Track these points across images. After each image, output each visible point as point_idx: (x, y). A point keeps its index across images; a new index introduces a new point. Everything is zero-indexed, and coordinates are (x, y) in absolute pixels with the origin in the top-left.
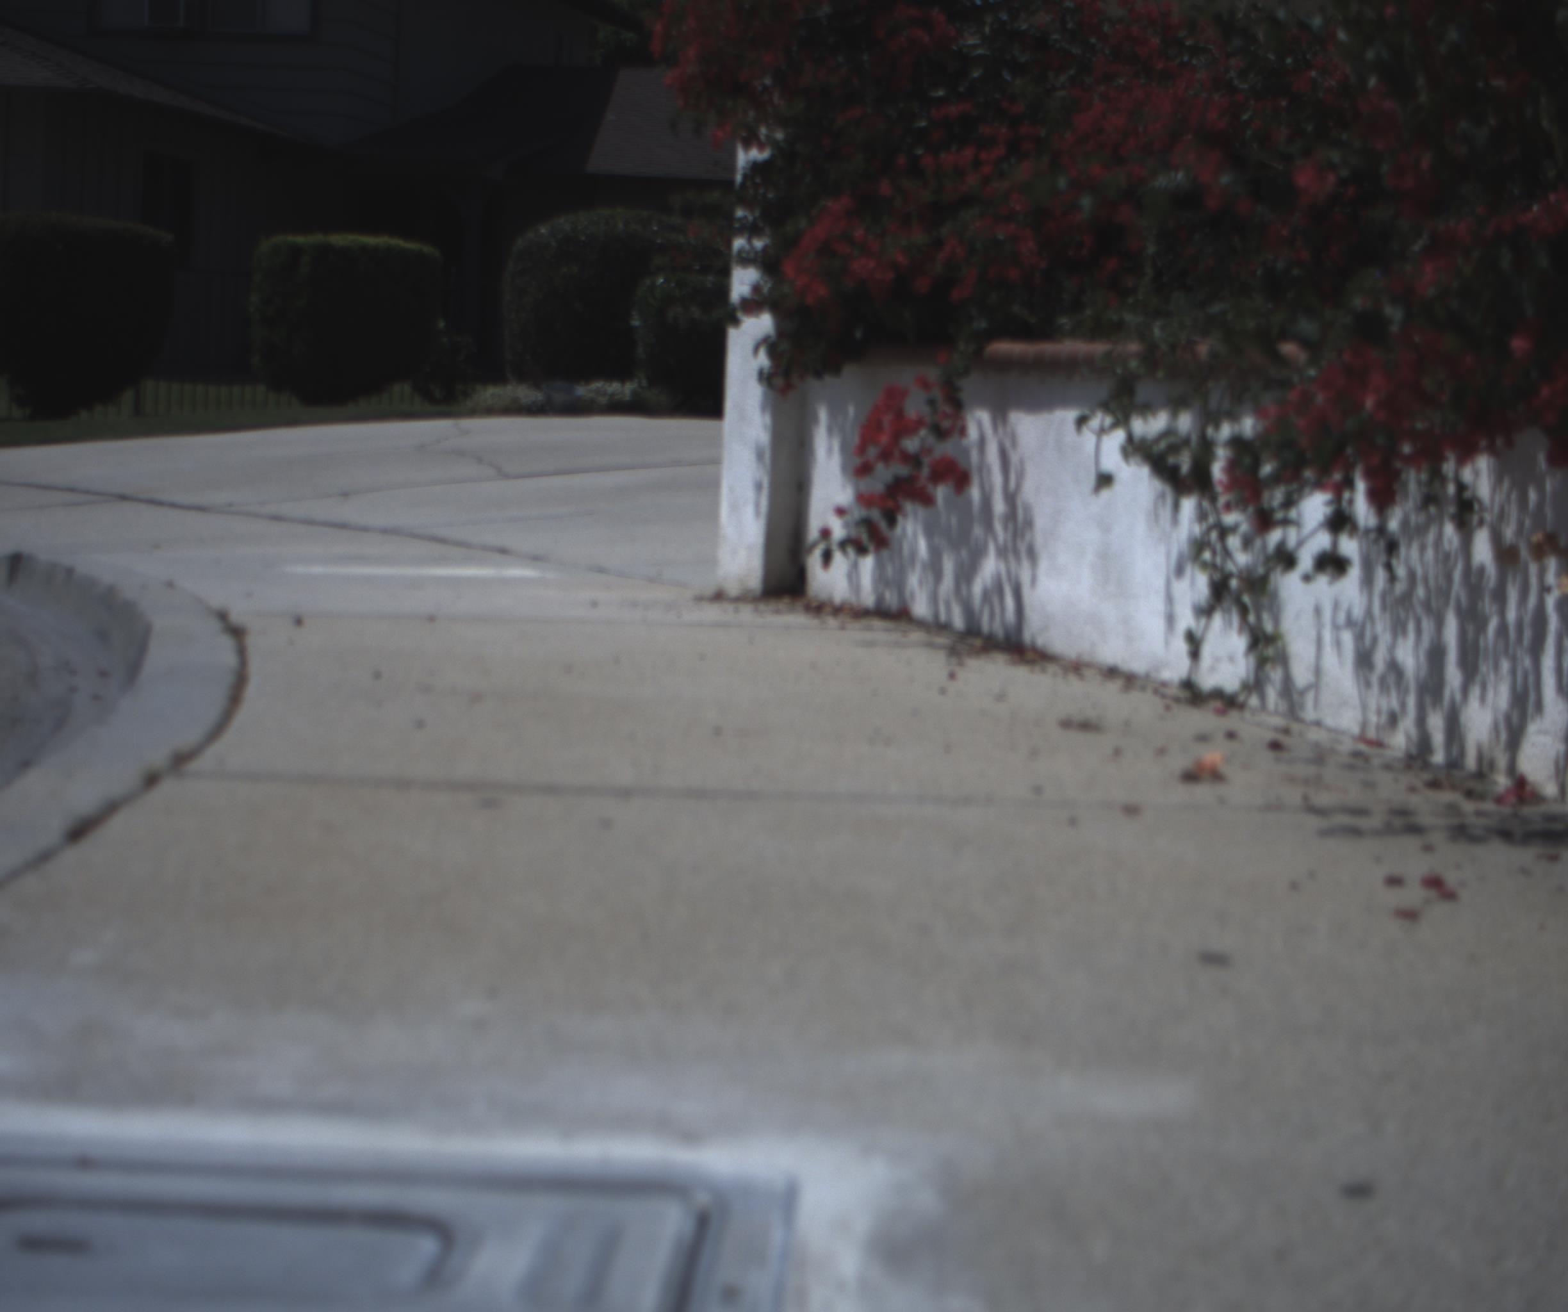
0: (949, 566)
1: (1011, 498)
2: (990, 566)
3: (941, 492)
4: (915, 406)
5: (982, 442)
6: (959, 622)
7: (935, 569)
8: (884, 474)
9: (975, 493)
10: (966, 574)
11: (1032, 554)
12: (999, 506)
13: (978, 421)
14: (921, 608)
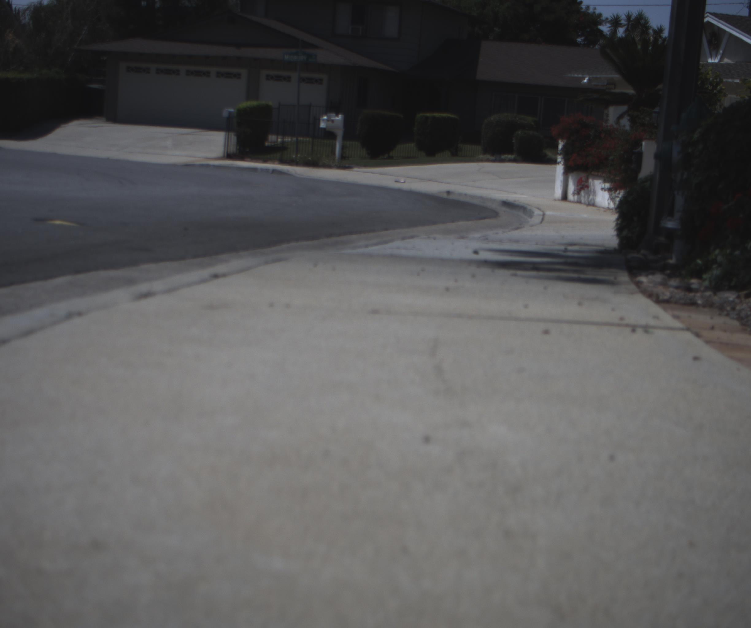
0: (586, 197)
1: (594, 190)
2: (591, 197)
3: (586, 189)
4: (583, 179)
5: (591, 183)
6: (587, 203)
7: (585, 197)
8: (580, 187)
9: (590, 189)
10: (588, 198)
11: (596, 196)
12: (592, 190)
13: (590, 180)
14: (583, 201)
